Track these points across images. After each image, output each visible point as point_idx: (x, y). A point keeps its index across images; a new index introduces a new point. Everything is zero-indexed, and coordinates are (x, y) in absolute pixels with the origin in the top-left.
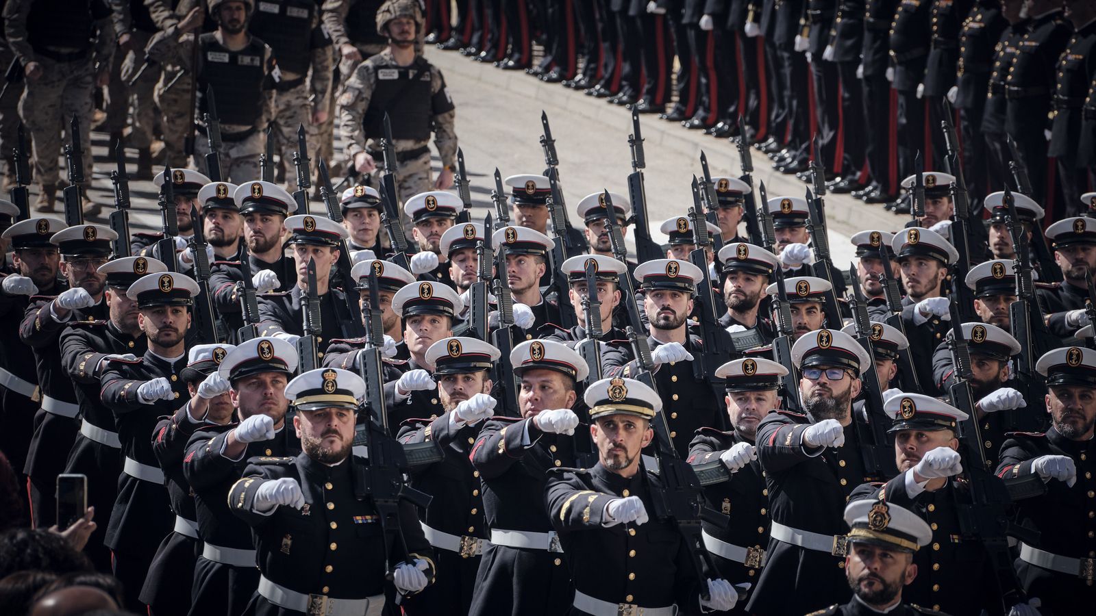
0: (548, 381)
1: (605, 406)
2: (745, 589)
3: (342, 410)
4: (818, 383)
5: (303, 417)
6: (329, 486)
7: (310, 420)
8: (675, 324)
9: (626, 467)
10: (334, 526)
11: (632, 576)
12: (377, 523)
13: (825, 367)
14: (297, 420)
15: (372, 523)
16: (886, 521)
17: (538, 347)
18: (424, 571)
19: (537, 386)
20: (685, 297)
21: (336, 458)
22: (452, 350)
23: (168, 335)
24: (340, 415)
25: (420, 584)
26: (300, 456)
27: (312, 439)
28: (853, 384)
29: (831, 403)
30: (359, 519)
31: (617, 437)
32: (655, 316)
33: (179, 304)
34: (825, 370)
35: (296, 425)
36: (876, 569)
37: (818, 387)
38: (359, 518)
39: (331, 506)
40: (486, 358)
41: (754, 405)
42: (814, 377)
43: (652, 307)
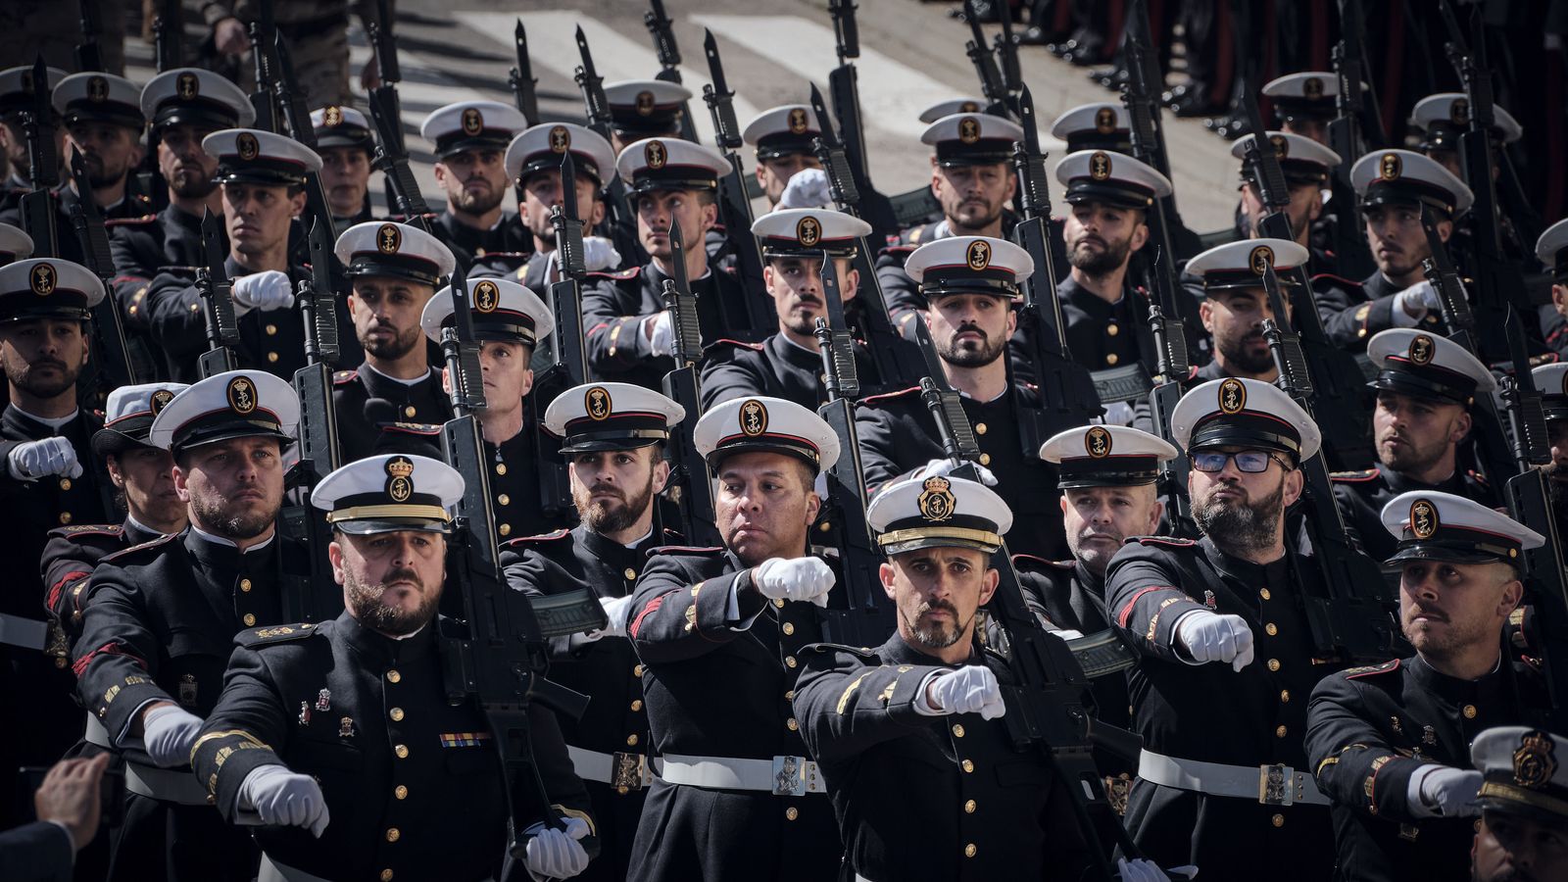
0: (775, 474)
1: (913, 530)
2: (1186, 876)
3: (423, 533)
4: (1221, 479)
5: (348, 546)
6: (395, 678)
7: (363, 551)
8: (987, 355)
9: (953, 643)
10: (402, 751)
11: (970, 850)
12: (487, 748)
13: (1233, 449)
14: (335, 550)
15: (474, 747)
16: (1549, 771)
17: (755, 410)
18: (581, 841)
19: (755, 483)
20: (1002, 306)
21: (409, 623)
22: (593, 408)
23: (49, 375)
24: (419, 543)
25: (574, 866)
26: (342, 618)
27: (365, 588)
28: (1287, 479)
29: (1245, 515)
30: (451, 740)
31: (940, 589)
32: (949, 343)
33: (65, 317)
34: (1233, 454)
35: (333, 558)
36: (1525, 864)
37: (1220, 486)
38: (450, 737)
39: (398, 715)
40: (657, 420)
41: (1107, 514)
42: (1211, 466)
43: (941, 325)
